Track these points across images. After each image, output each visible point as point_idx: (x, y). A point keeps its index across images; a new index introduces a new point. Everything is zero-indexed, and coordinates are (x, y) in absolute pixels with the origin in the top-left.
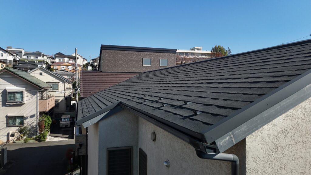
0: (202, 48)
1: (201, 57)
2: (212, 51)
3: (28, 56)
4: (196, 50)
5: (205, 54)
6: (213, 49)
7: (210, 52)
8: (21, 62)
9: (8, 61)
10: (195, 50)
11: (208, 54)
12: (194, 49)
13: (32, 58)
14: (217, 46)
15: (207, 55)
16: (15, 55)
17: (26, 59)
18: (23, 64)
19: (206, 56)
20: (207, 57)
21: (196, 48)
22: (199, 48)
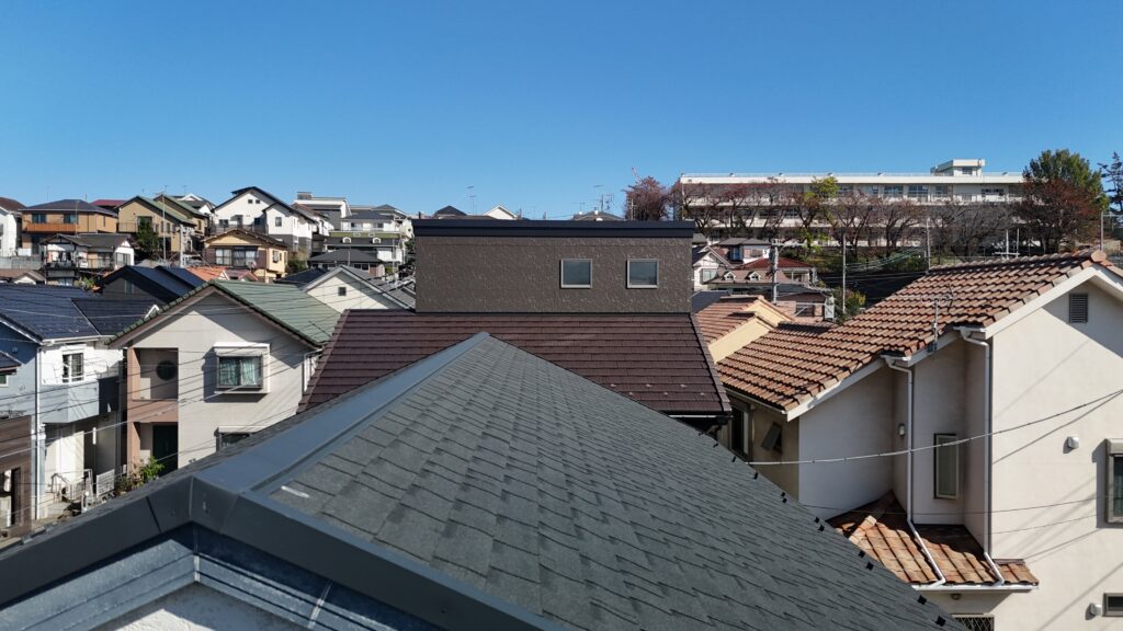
0: (983, 163)
1: (979, 198)
2: (1027, 176)
3: (354, 221)
4: (956, 172)
5: (998, 189)
6: (1034, 165)
7: (1019, 179)
8: (335, 241)
9: (297, 242)
10: (952, 175)
11: (1013, 188)
12: (947, 169)
13: (367, 227)
14: (1053, 153)
15: (1006, 190)
16: (317, 219)
17: (347, 234)
18: (337, 248)
19: (1001, 194)
20: (1008, 199)
21: (957, 163)
22: (973, 163)
